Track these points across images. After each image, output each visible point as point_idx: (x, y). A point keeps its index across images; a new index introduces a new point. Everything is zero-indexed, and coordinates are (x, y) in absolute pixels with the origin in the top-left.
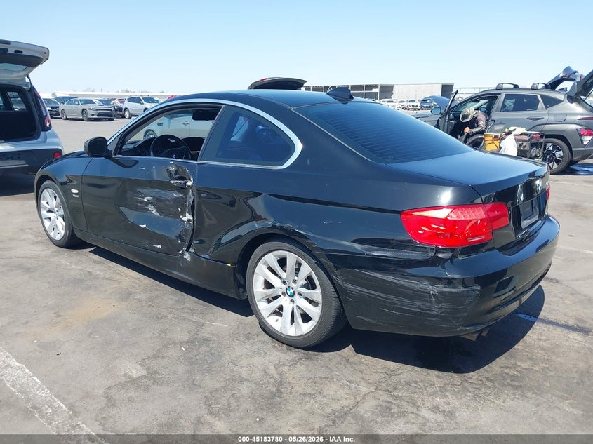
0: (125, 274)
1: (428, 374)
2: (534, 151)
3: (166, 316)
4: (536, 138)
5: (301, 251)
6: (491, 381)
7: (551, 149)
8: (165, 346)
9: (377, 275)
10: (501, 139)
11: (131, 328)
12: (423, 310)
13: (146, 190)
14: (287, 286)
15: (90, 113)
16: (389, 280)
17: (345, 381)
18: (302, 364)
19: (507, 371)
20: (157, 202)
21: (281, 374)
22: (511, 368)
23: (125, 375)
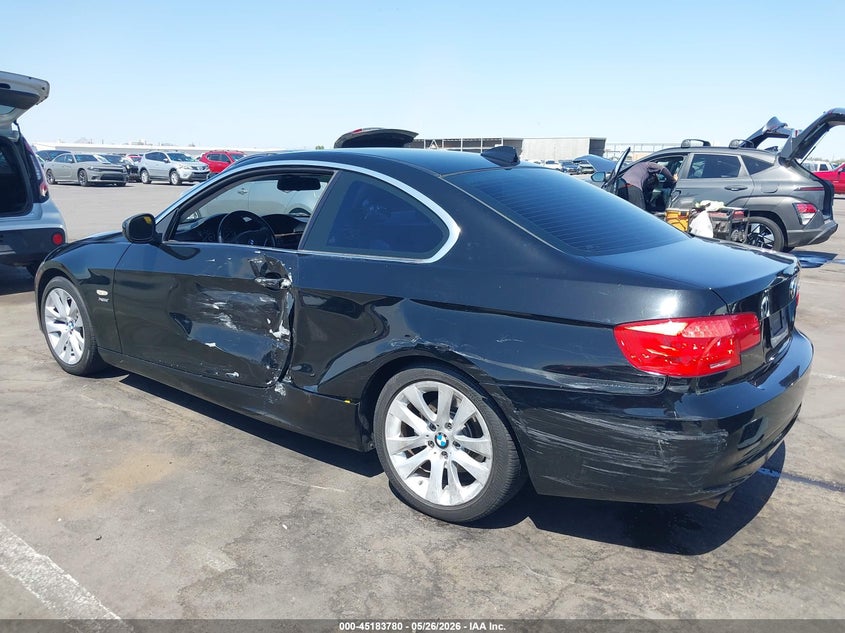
0: (180, 415)
1: (645, 557)
2: (736, 234)
3: (251, 478)
4: (738, 215)
5: (460, 382)
6: (736, 566)
7: (758, 231)
8: (257, 523)
9: (579, 417)
10: (691, 218)
11: (202, 497)
12: (647, 466)
13: (216, 293)
14: (436, 432)
15: (90, 174)
16: (598, 424)
17: (530, 571)
18: (463, 547)
19: (754, 550)
20: (233, 310)
21: (435, 562)
22: (758, 546)
23: (204, 569)
